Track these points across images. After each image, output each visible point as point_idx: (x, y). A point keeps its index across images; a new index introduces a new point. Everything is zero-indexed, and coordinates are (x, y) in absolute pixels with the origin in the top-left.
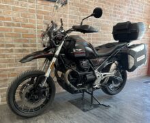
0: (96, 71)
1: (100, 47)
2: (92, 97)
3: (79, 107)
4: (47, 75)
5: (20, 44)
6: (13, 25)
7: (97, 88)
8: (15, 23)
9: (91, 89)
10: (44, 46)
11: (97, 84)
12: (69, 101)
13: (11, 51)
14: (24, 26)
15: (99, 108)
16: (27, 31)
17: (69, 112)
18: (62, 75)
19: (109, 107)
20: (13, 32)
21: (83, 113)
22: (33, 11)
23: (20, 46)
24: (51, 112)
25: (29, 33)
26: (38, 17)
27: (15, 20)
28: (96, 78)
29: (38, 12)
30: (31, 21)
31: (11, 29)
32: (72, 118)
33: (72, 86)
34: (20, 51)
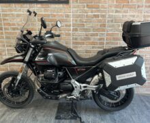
6: (17, 29)
17: (43, 114)
28: (73, 89)
32: (37, 121)
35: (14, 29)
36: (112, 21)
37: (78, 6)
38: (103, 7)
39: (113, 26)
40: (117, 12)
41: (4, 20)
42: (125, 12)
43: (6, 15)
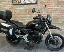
5: (20, 20)
8: (19, 14)
16: (22, 16)
22: (24, 9)
25: (23, 17)
26: (26, 11)
29: (26, 9)
30: (23, 13)
35: (17, 14)
36: (55, 10)
37: (41, 5)
38: (51, 5)
39: (56, 12)
40: (58, 6)
41: (14, 11)
42: (61, 6)
43: (15, 10)
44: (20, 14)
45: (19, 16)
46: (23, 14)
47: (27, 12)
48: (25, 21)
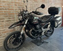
0: (42, 28)
1: (43, 17)
2: (41, 39)
3: (36, 44)
4: (22, 33)
6: (3, 9)
7: (43, 35)
8: (4, 8)
9: (41, 36)
10: (19, 20)
11: (43, 34)
12: (31, 41)
13: (3, 21)
14: (8, 9)
15: (44, 44)
17: (31, 47)
18: (28, 31)
19: (48, 42)
20: (3, 12)
21: (38, 47)
23: (7, 19)
24: (24, 48)
25: (11, 13)
26: (15, 5)
27: (4, 7)
28: (42, 31)
31: (2, 12)
32: (33, 50)
33: (33, 36)
34: (7, 21)
44: (6, 9)
45: (5, 12)
46: (11, 8)
47: (18, 6)
48: (14, 18)
